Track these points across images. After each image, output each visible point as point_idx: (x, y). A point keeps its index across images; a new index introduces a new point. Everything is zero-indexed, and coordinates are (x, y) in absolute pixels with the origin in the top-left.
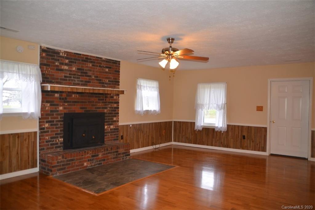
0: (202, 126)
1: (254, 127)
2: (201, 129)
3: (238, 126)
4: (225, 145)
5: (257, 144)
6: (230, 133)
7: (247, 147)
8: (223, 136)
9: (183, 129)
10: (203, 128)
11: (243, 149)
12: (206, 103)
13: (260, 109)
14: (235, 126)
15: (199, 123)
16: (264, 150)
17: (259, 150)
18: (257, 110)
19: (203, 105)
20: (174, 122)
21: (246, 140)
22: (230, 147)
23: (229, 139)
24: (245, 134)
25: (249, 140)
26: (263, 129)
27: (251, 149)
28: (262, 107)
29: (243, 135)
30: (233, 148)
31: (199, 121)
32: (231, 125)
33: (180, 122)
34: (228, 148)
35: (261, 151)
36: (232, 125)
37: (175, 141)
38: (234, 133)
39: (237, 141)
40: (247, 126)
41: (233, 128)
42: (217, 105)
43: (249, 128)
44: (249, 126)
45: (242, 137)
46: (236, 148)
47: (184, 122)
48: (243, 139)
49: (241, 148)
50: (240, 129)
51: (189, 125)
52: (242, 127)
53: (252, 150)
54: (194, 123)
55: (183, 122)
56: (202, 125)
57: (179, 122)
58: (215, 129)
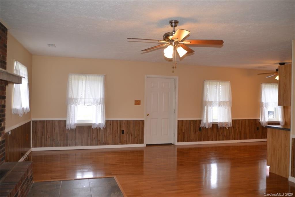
0: (75, 124)
1: (132, 121)
2: (74, 127)
3: (117, 121)
4: (103, 143)
5: (136, 137)
6: (108, 130)
7: (126, 141)
8: (100, 134)
9: (47, 130)
10: (77, 126)
11: (122, 144)
12: (81, 97)
13: (138, 103)
14: (113, 121)
15: (72, 121)
16: (142, 142)
17: (137, 143)
18: (135, 105)
19: (77, 99)
20: (33, 121)
21: (125, 134)
22: (108, 144)
23: (107, 135)
24: (124, 128)
25: (127, 134)
26: (141, 122)
27: (130, 142)
28: (140, 101)
29: (122, 130)
30: (112, 144)
31: (72, 118)
32: (109, 121)
33: (43, 121)
34: (106, 145)
35: (140, 143)
36: (111, 121)
37: (35, 146)
38: (112, 129)
39: (116, 137)
40: (125, 121)
41: (111, 124)
42: (94, 100)
43: (128, 122)
44: (127, 121)
45: (120, 132)
46: (115, 144)
47: (49, 121)
48: (121, 134)
49: (120, 144)
50: (118, 124)
51: (57, 124)
52: (121, 121)
53: (131, 144)
54: (65, 121)
55: (47, 121)
56: (76, 122)
57: (40, 121)
58: (92, 126)
